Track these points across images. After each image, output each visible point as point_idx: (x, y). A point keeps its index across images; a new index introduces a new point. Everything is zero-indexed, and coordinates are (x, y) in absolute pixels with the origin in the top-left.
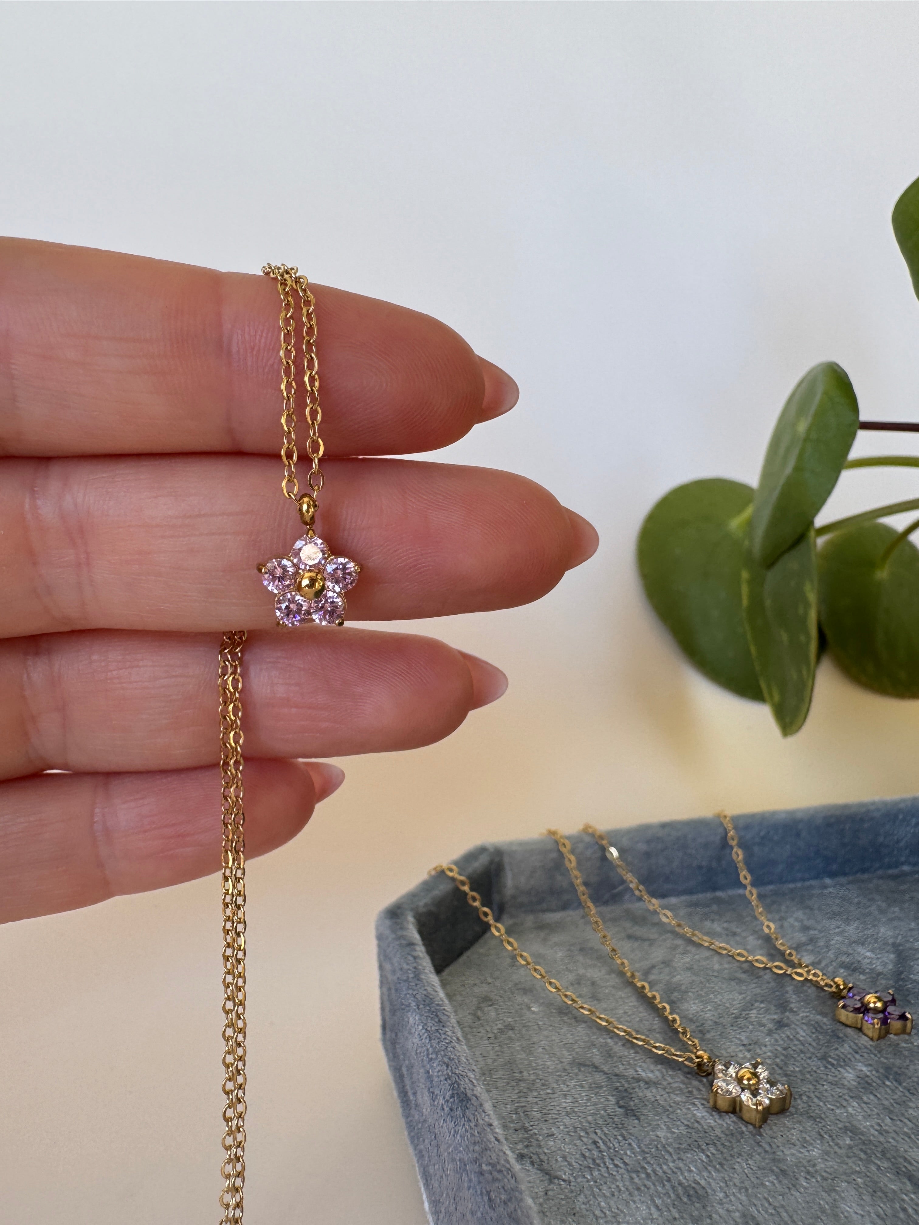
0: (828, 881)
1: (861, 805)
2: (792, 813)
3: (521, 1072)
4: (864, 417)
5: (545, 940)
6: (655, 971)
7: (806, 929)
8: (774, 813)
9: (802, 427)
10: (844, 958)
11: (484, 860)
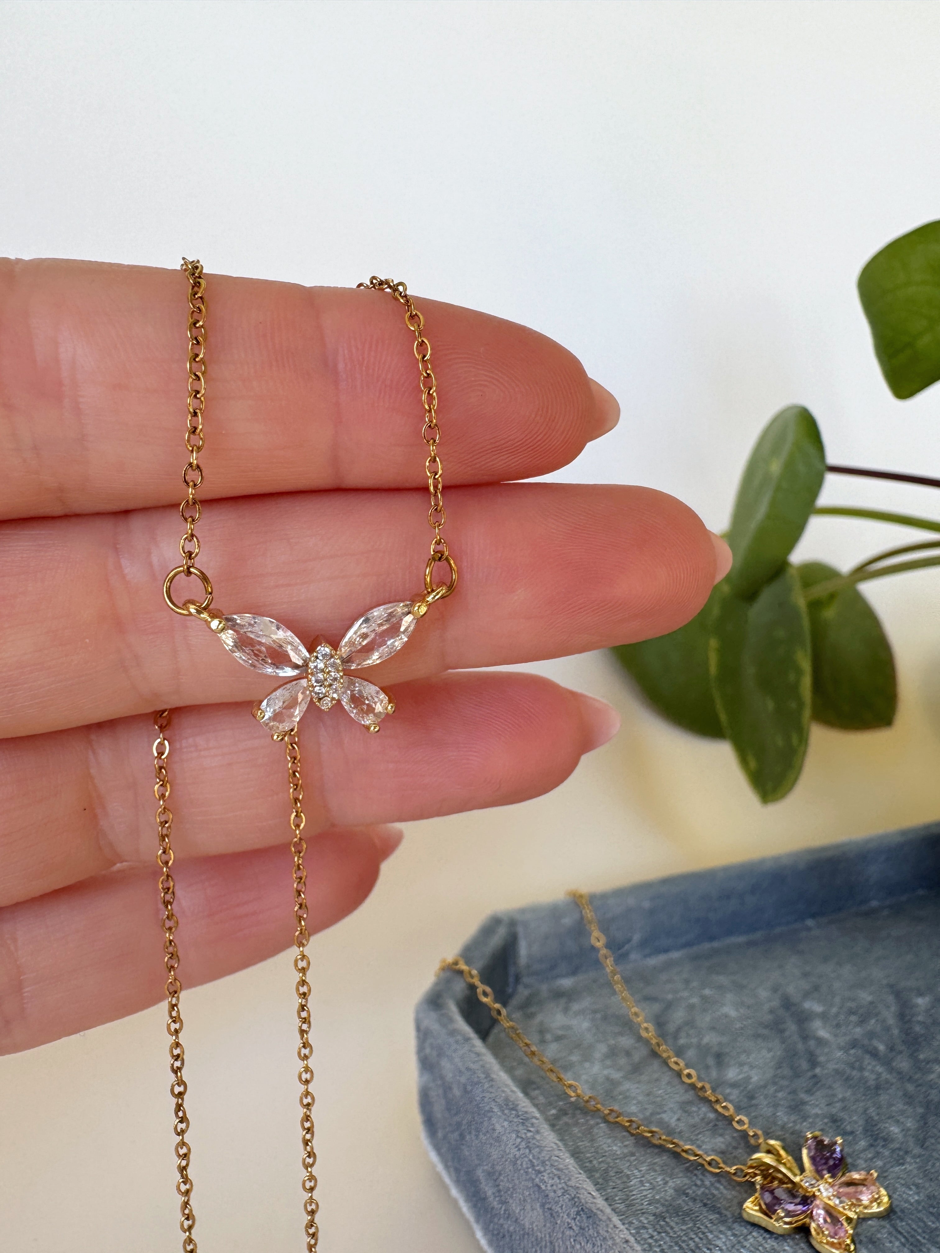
0: (810, 922)
1: (837, 847)
2: (776, 859)
3: (591, 1162)
4: (832, 459)
5: (566, 1010)
6: (683, 1034)
7: (806, 975)
8: (762, 861)
9: (775, 467)
10: (849, 1004)
11: (502, 932)
